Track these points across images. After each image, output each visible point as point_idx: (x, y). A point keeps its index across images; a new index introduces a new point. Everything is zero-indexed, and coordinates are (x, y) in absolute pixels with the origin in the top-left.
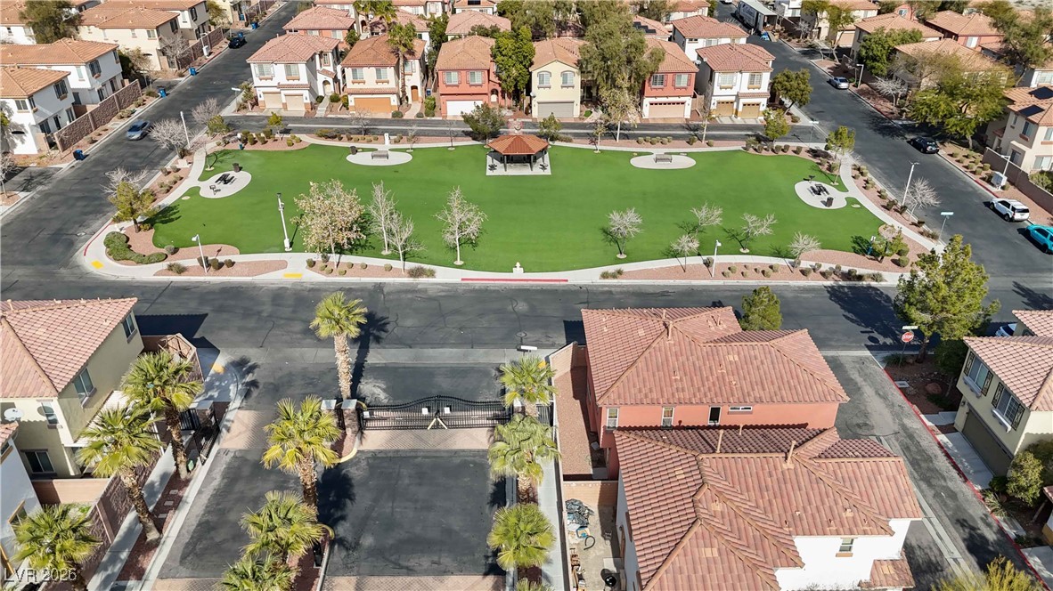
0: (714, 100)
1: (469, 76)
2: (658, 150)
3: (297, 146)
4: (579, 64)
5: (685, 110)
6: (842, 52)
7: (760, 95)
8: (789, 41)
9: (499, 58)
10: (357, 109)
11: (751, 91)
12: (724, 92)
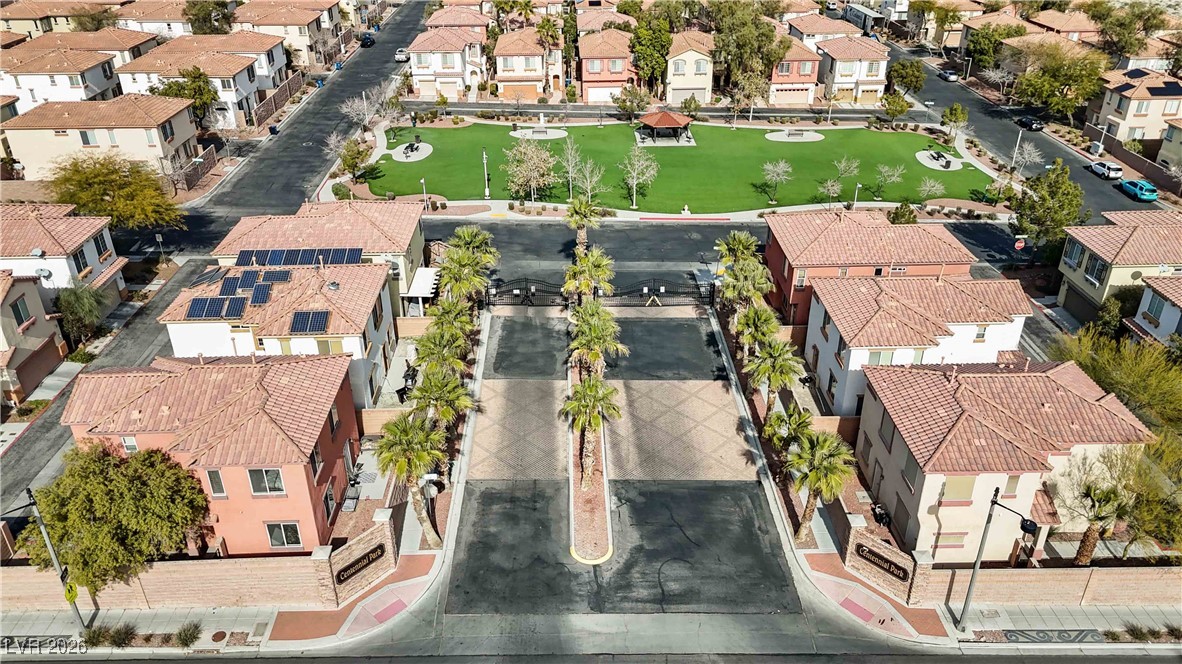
0: (835, 88)
1: (610, 64)
2: (788, 128)
3: (461, 125)
4: (713, 54)
5: (808, 98)
6: (948, 50)
7: (878, 83)
8: (898, 41)
9: (638, 48)
10: (506, 97)
11: (870, 78)
12: (844, 79)
